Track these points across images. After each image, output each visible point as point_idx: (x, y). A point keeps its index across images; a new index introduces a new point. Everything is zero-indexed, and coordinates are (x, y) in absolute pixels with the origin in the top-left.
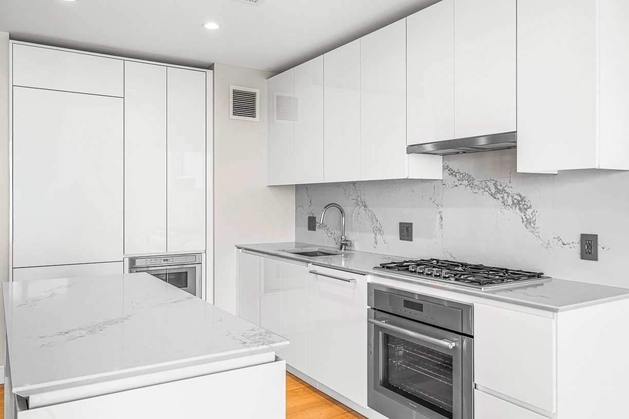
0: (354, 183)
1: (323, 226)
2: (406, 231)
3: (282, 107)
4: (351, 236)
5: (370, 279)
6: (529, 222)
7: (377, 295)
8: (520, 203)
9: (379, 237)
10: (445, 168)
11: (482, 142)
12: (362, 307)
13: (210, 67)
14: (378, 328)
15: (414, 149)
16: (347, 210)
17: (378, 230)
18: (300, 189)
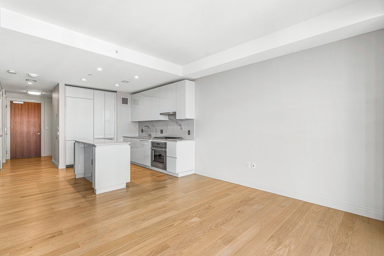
0: (152, 121)
1: (145, 131)
2: (162, 132)
3: (135, 102)
4: (151, 133)
5: (151, 140)
6: (181, 128)
7: (153, 143)
8: (180, 125)
9: (157, 133)
10: (169, 118)
11: (171, 113)
12: (150, 146)
13: (116, 92)
14: (153, 149)
15: (161, 114)
16: (150, 127)
17: (156, 132)
18: (140, 122)
